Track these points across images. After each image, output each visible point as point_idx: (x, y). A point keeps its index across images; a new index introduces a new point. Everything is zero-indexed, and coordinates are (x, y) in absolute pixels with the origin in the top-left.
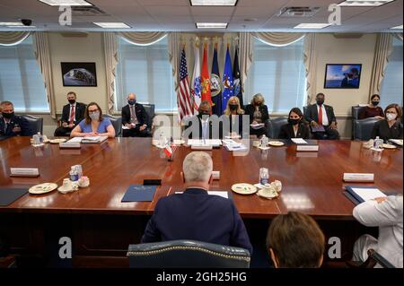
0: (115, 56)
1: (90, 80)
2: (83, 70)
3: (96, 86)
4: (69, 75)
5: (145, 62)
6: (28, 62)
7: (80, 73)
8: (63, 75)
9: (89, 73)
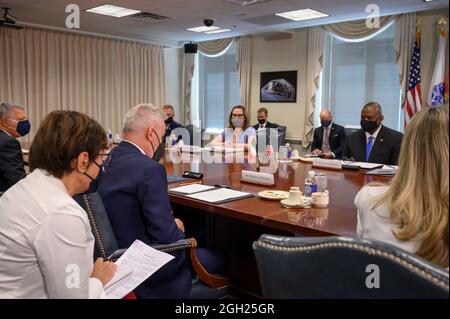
0: (321, 59)
1: (290, 94)
2: (283, 81)
3: (295, 101)
4: (267, 88)
5: (364, 66)
6: (232, 74)
7: (279, 85)
8: (262, 87)
9: (288, 85)
